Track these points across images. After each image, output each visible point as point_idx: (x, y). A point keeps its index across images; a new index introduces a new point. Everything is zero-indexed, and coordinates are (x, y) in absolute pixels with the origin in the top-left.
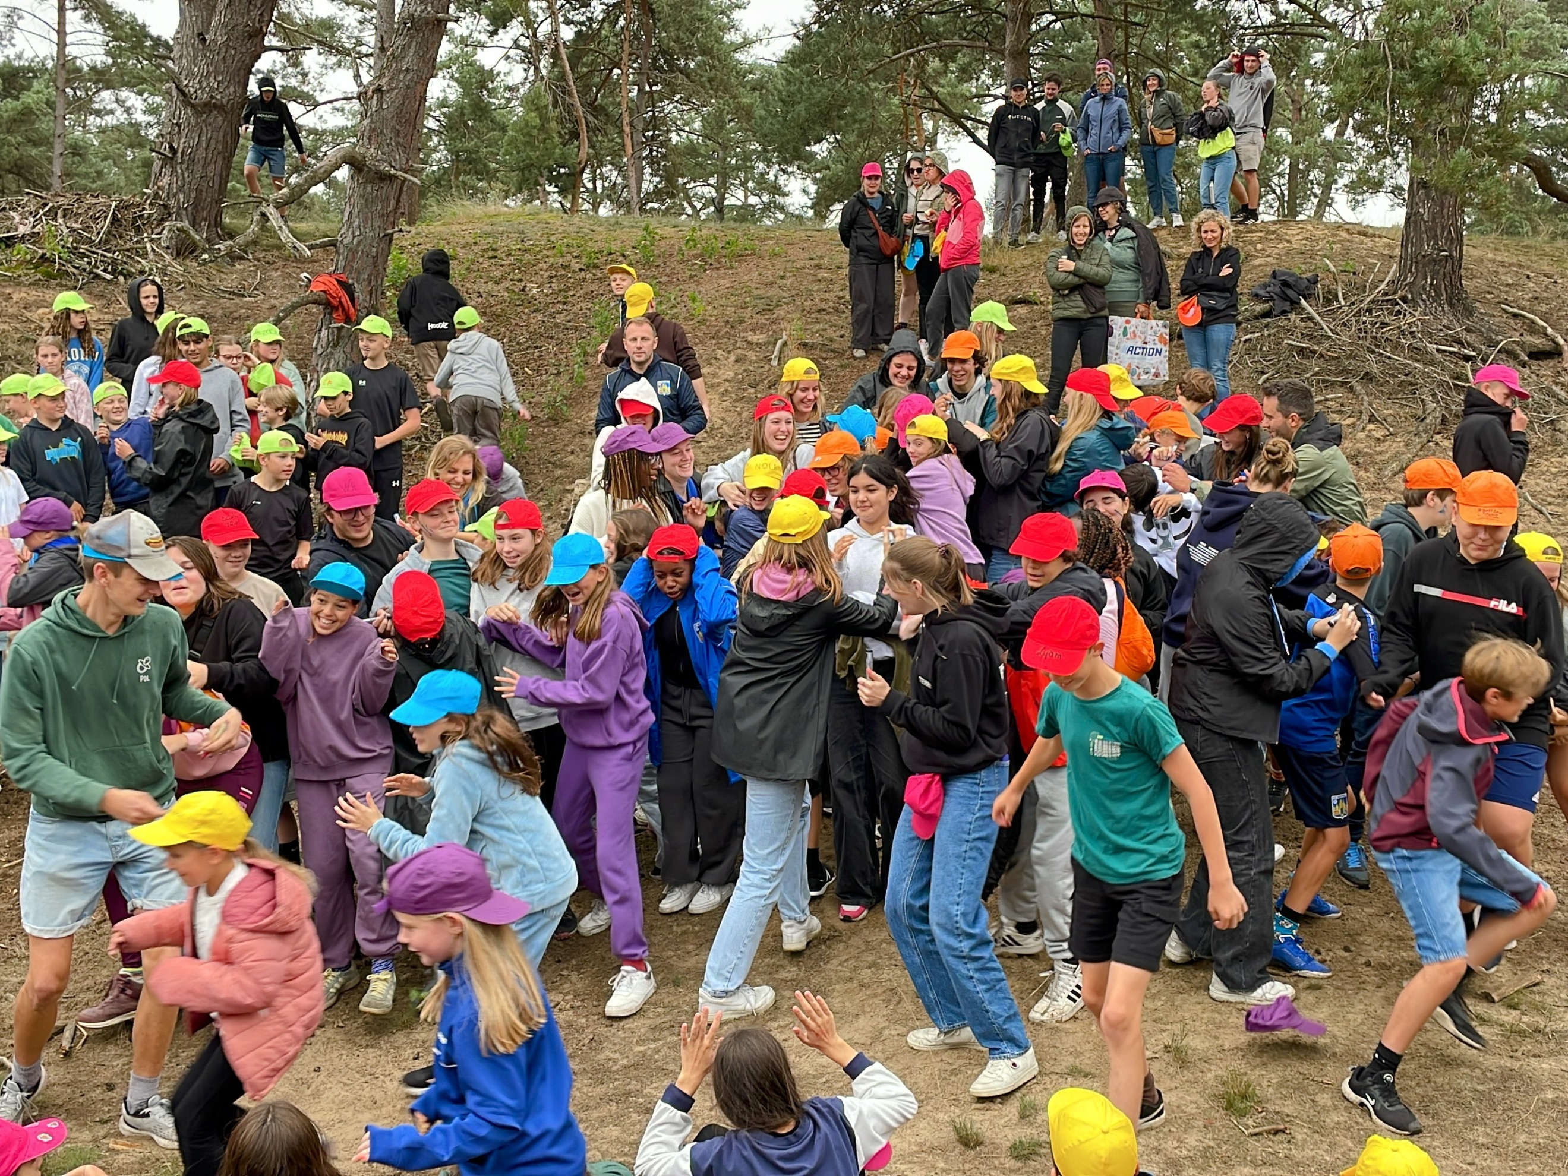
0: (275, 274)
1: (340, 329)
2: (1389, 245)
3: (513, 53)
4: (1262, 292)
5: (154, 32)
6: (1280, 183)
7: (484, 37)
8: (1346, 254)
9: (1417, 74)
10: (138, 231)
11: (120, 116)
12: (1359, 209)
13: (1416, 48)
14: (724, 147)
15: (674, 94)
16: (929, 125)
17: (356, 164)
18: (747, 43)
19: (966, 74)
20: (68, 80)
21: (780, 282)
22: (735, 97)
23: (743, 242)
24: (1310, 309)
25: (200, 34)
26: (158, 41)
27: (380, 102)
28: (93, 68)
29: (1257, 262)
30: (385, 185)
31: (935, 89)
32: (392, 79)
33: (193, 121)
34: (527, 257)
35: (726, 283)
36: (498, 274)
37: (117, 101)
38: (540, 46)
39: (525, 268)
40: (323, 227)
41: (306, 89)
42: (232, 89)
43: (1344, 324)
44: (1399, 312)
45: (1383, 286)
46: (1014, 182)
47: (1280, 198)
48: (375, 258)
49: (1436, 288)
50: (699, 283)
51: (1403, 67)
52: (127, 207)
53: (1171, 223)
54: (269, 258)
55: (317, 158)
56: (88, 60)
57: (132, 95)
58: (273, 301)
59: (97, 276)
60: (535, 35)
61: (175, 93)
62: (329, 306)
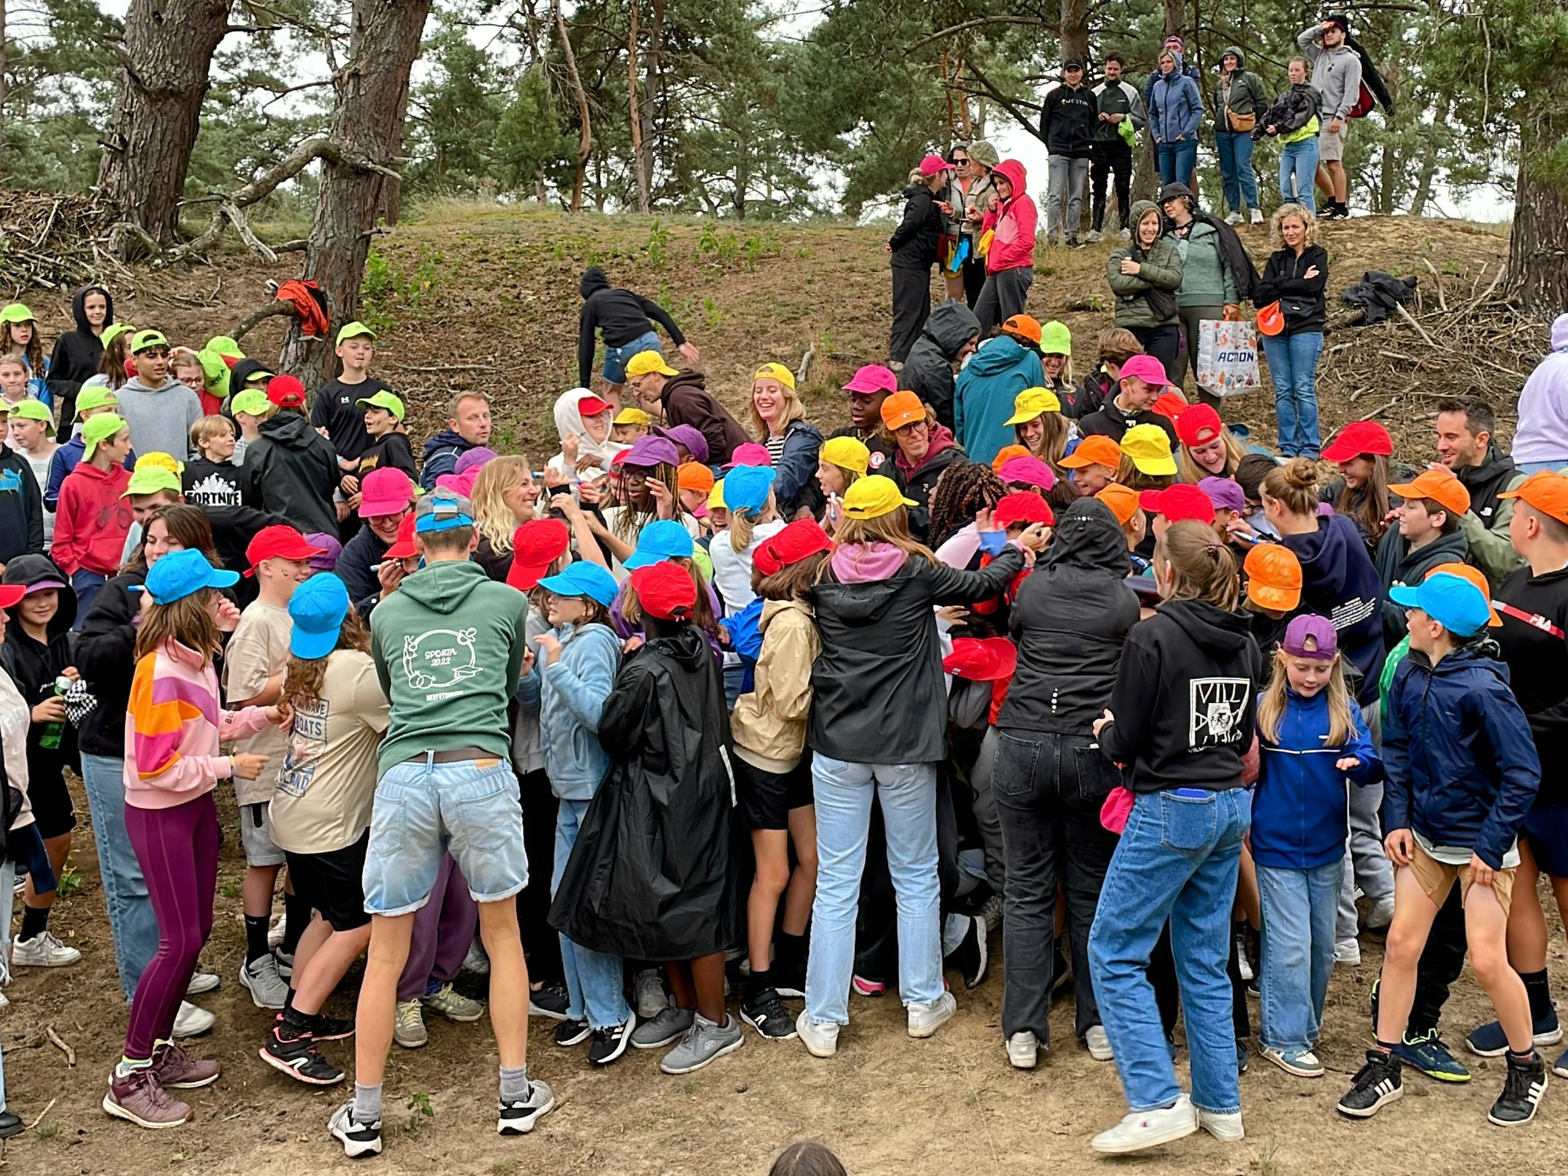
0: (237, 281)
1: (310, 342)
2: (1497, 244)
3: (506, 31)
4: (1353, 297)
5: (104, 10)
6: (1373, 174)
7: (475, 15)
8: (1448, 254)
10: (84, 233)
11: (66, 105)
12: (1463, 202)
13: (1518, 24)
14: (745, 136)
15: (688, 76)
16: (975, 111)
17: (328, 156)
18: (769, 20)
19: (1017, 52)
20: (7, 64)
21: (807, 287)
22: (757, 81)
23: (764, 242)
24: (1407, 316)
25: (155, 13)
26: (108, 21)
27: (357, 88)
28: (35, 51)
29: (1347, 263)
30: (362, 181)
31: (981, 70)
32: (370, 62)
33: (146, 110)
34: (522, 259)
35: (746, 288)
36: (489, 279)
37: (61, 87)
38: (537, 24)
39: (520, 273)
40: (293, 227)
41: (276, 74)
42: (190, 74)
43: (1447, 333)
44: (1509, 319)
45: (1490, 290)
46: (1070, 173)
47: (1374, 192)
48: (351, 262)
49: (1551, 292)
50: (716, 289)
51: (1503, 45)
52: (73, 206)
53: (1249, 219)
54: (231, 262)
55: (285, 149)
56: (29, 41)
57: (80, 81)
58: (235, 311)
59: (37, 284)
60: (532, 12)
61: (126, 79)
62: (298, 317)
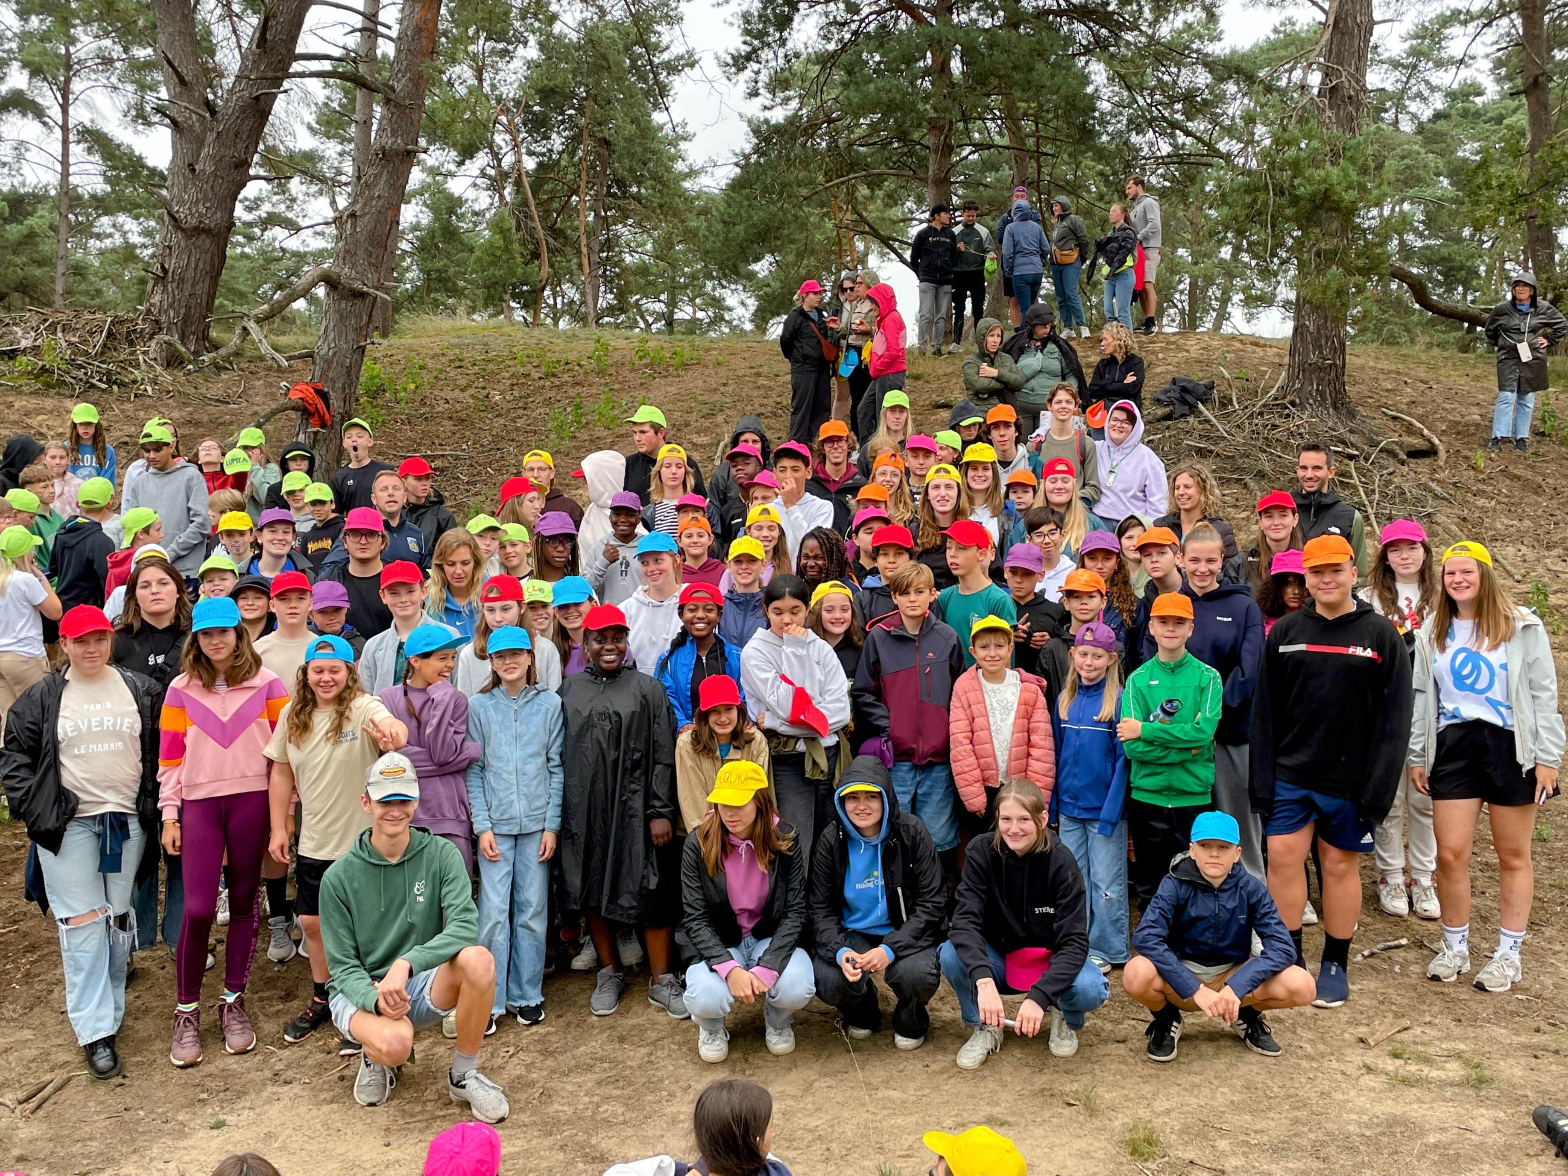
0: (258, 383)
1: (316, 433)
2: (1279, 355)
3: (479, 181)
4: (1163, 397)
5: (150, 163)
6: (1181, 299)
7: (452, 167)
8: (1239, 363)
9: (1295, 200)
10: (132, 343)
11: (118, 240)
12: (1254, 321)
13: (1295, 177)
14: (673, 266)
15: (627, 217)
16: (860, 245)
17: (331, 282)
18: (692, 173)
19: (892, 200)
20: (71, 206)
21: (722, 389)
22: (683, 221)
23: (687, 353)
24: (1206, 413)
25: (190, 165)
26: (153, 172)
27: (354, 226)
28: (94, 196)
29: (1159, 370)
30: (358, 302)
31: (865, 214)
32: (365, 205)
33: (183, 244)
34: (491, 366)
35: (673, 390)
36: (464, 382)
37: (114, 226)
38: (504, 175)
39: (490, 377)
40: (304, 340)
41: (290, 215)
42: (219, 215)
43: (1238, 426)
44: (1288, 416)
45: (1273, 392)
46: (936, 297)
47: (1182, 312)
48: (349, 368)
49: (1321, 393)
50: (648, 390)
51: (1283, 194)
52: (121, 322)
53: (1079, 334)
54: (253, 368)
55: (299, 277)
56: (89, 188)
57: (129, 220)
58: (256, 408)
59: (93, 386)
60: (499, 165)
61: (166, 218)
62: (306, 412)
